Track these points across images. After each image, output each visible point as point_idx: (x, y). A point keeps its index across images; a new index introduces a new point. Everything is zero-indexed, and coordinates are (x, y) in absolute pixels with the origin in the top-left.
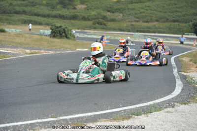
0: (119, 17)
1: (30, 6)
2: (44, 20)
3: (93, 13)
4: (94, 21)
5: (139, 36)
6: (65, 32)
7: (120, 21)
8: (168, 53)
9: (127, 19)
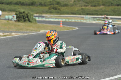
0: (71, 2)
2: (7, 7)
4: (50, 6)
5: (89, 19)
6: (27, 17)
7: (72, 6)
8: (113, 33)
9: (78, 4)
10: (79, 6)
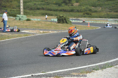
0: (99, 9)
1: (46, 5)
2: (54, 13)
3: (83, 8)
4: (84, 12)
5: (112, 21)
6: (65, 20)
7: (100, 12)
9: (104, 11)
10: (105, 12)
